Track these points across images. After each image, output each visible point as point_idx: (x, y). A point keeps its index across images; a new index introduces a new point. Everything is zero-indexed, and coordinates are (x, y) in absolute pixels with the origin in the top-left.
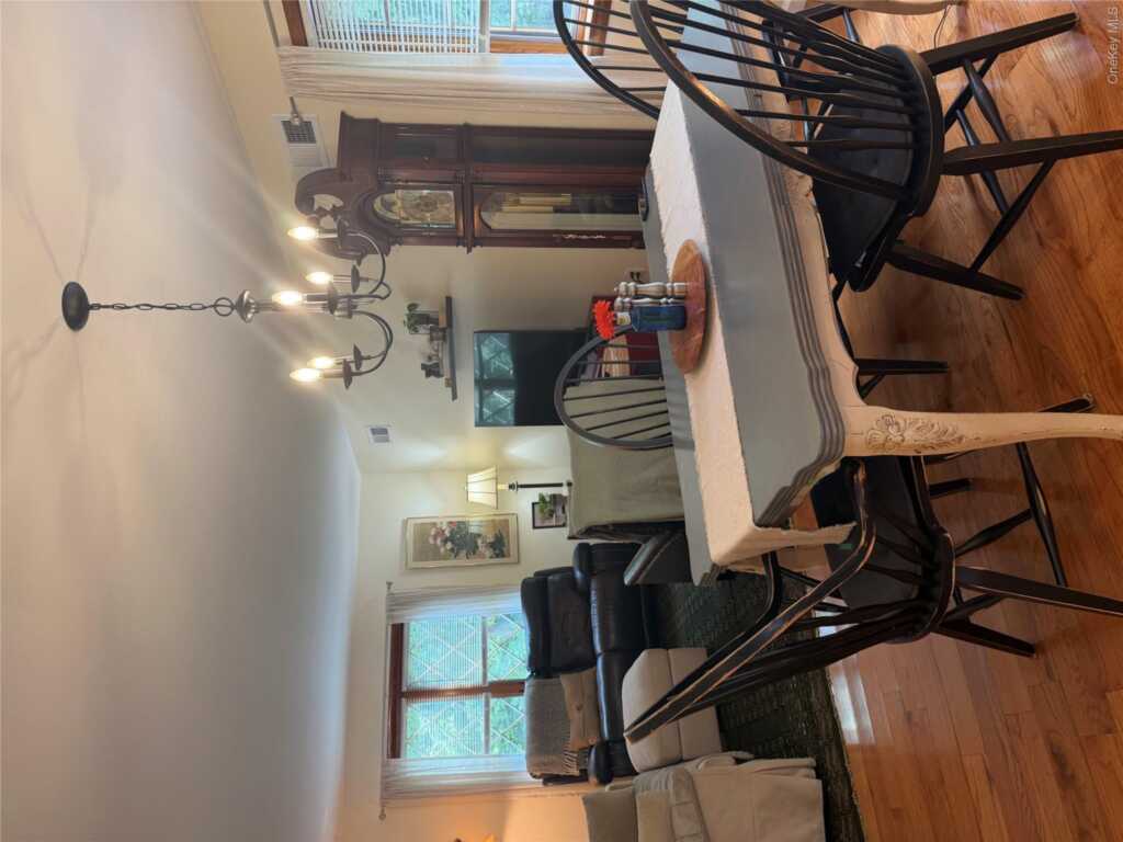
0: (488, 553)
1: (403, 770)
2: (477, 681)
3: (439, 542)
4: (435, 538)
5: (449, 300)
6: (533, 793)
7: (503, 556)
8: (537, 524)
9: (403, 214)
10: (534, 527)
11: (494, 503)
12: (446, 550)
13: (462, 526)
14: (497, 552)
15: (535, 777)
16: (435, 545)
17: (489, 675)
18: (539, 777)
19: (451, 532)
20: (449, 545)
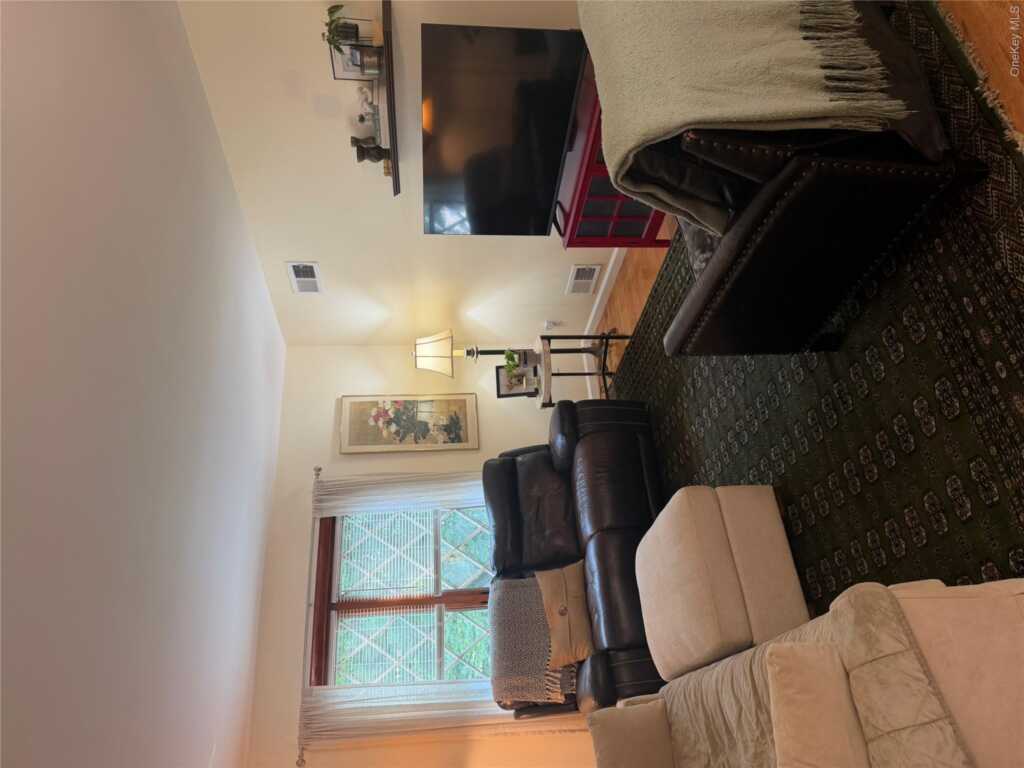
0: (442, 437)
1: (331, 701)
2: (429, 590)
3: (380, 423)
4: (376, 419)
6: (500, 730)
7: (460, 441)
8: (502, 393)
10: (499, 396)
11: (448, 370)
12: (390, 433)
13: (410, 407)
14: (452, 436)
15: (504, 707)
16: (377, 425)
17: (443, 583)
18: (511, 707)
19: (397, 412)
20: (393, 428)
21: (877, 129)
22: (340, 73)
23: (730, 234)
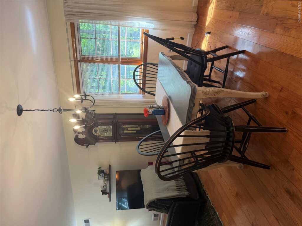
5: (110, 166)
9: (100, 134)
21: (185, 197)
22: (100, 178)
23: (168, 214)
